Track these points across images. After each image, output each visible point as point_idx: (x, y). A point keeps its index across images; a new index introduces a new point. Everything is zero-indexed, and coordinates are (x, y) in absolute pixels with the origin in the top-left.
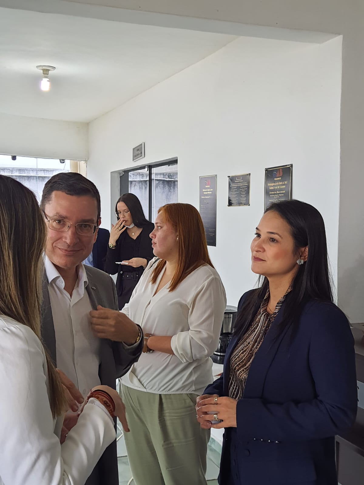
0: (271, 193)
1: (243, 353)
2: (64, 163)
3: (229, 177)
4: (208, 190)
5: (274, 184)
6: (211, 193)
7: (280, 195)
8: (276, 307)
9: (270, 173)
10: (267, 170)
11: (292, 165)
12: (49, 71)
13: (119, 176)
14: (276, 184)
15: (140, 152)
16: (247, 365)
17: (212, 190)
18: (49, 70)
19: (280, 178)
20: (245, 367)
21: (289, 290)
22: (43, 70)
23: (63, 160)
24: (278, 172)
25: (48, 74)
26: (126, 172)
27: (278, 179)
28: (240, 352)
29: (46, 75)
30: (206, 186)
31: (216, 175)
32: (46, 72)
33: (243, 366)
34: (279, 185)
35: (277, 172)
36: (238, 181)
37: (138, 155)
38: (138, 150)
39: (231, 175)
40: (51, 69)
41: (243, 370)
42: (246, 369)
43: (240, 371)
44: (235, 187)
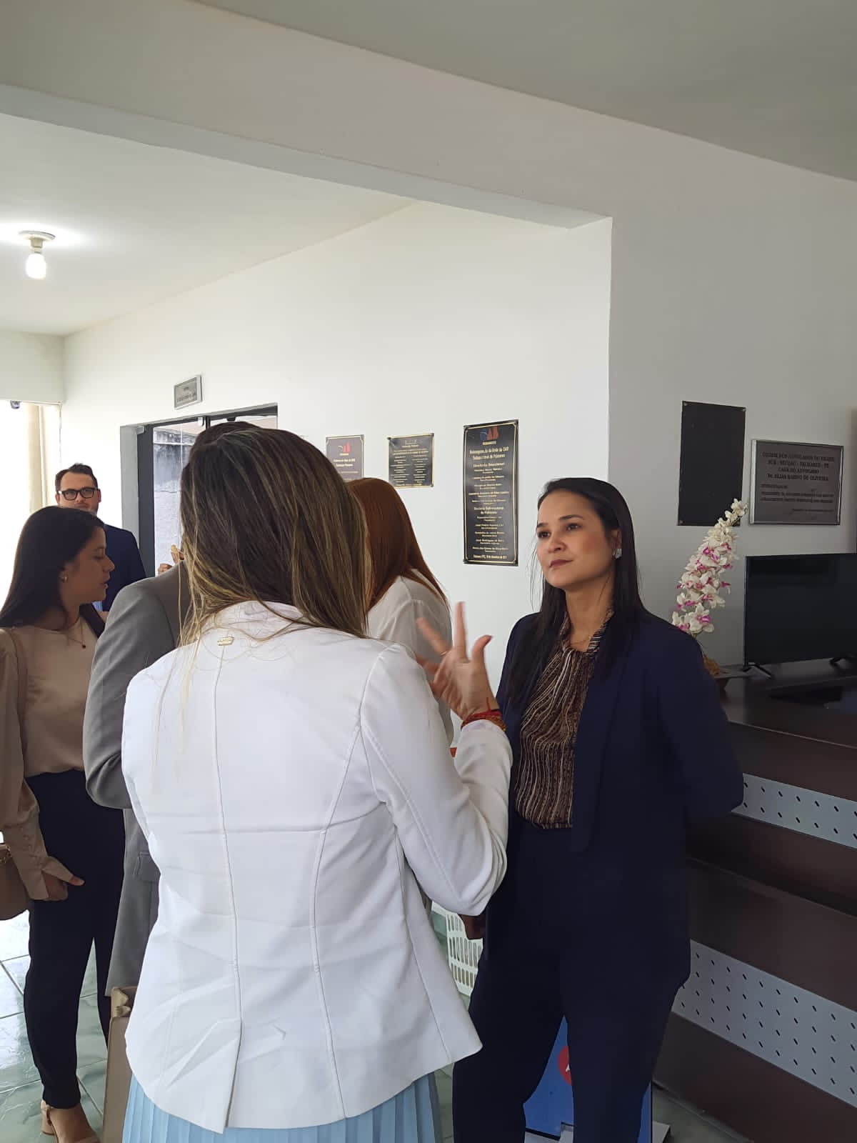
0: (476, 466)
1: (539, 712)
2: (17, 408)
3: (389, 439)
4: (346, 461)
5: (482, 452)
6: (351, 465)
7: (494, 469)
8: (592, 640)
9: (474, 436)
10: (466, 428)
11: (517, 422)
12: (44, 243)
13: (136, 434)
14: (486, 451)
15: (190, 393)
16: (549, 732)
17: (353, 460)
18: (42, 240)
19: (495, 442)
20: (546, 735)
21: (610, 614)
22: (33, 240)
23: (17, 403)
24: (490, 432)
25: (41, 247)
26: (149, 428)
27: (490, 443)
28: (532, 712)
29: (38, 250)
30: (341, 454)
31: (362, 436)
32: (37, 242)
33: (542, 734)
34: (493, 453)
35: (488, 432)
36: (409, 446)
37: (187, 397)
38: (187, 388)
39: (393, 436)
40: (48, 239)
41: (543, 739)
42: (547, 736)
43: (538, 740)
44: (402, 455)
